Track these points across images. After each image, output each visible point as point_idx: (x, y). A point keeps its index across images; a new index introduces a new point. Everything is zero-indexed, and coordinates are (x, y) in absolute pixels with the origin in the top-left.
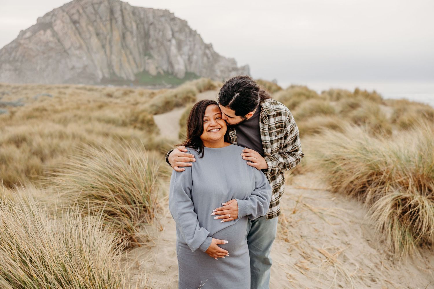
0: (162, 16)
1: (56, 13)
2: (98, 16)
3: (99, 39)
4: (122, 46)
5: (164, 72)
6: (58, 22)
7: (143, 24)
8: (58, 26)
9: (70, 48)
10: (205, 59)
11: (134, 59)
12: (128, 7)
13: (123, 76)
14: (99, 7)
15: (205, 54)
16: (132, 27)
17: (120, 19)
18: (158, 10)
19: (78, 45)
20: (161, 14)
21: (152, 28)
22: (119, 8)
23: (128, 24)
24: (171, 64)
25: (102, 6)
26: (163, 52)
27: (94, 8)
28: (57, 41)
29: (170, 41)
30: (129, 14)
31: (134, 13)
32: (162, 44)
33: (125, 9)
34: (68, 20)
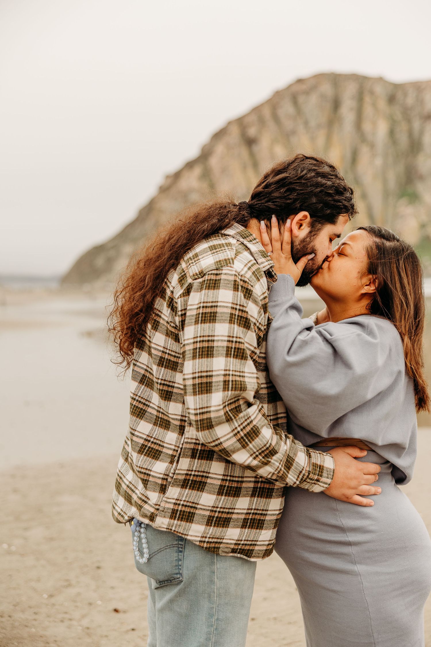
2: (300, 121)
7: (410, 120)
16: (376, 132)
17: (351, 119)
22: (354, 92)
27: (295, 105)
30: (376, 104)
31: (391, 99)
33: (372, 93)
34: (238, 140)
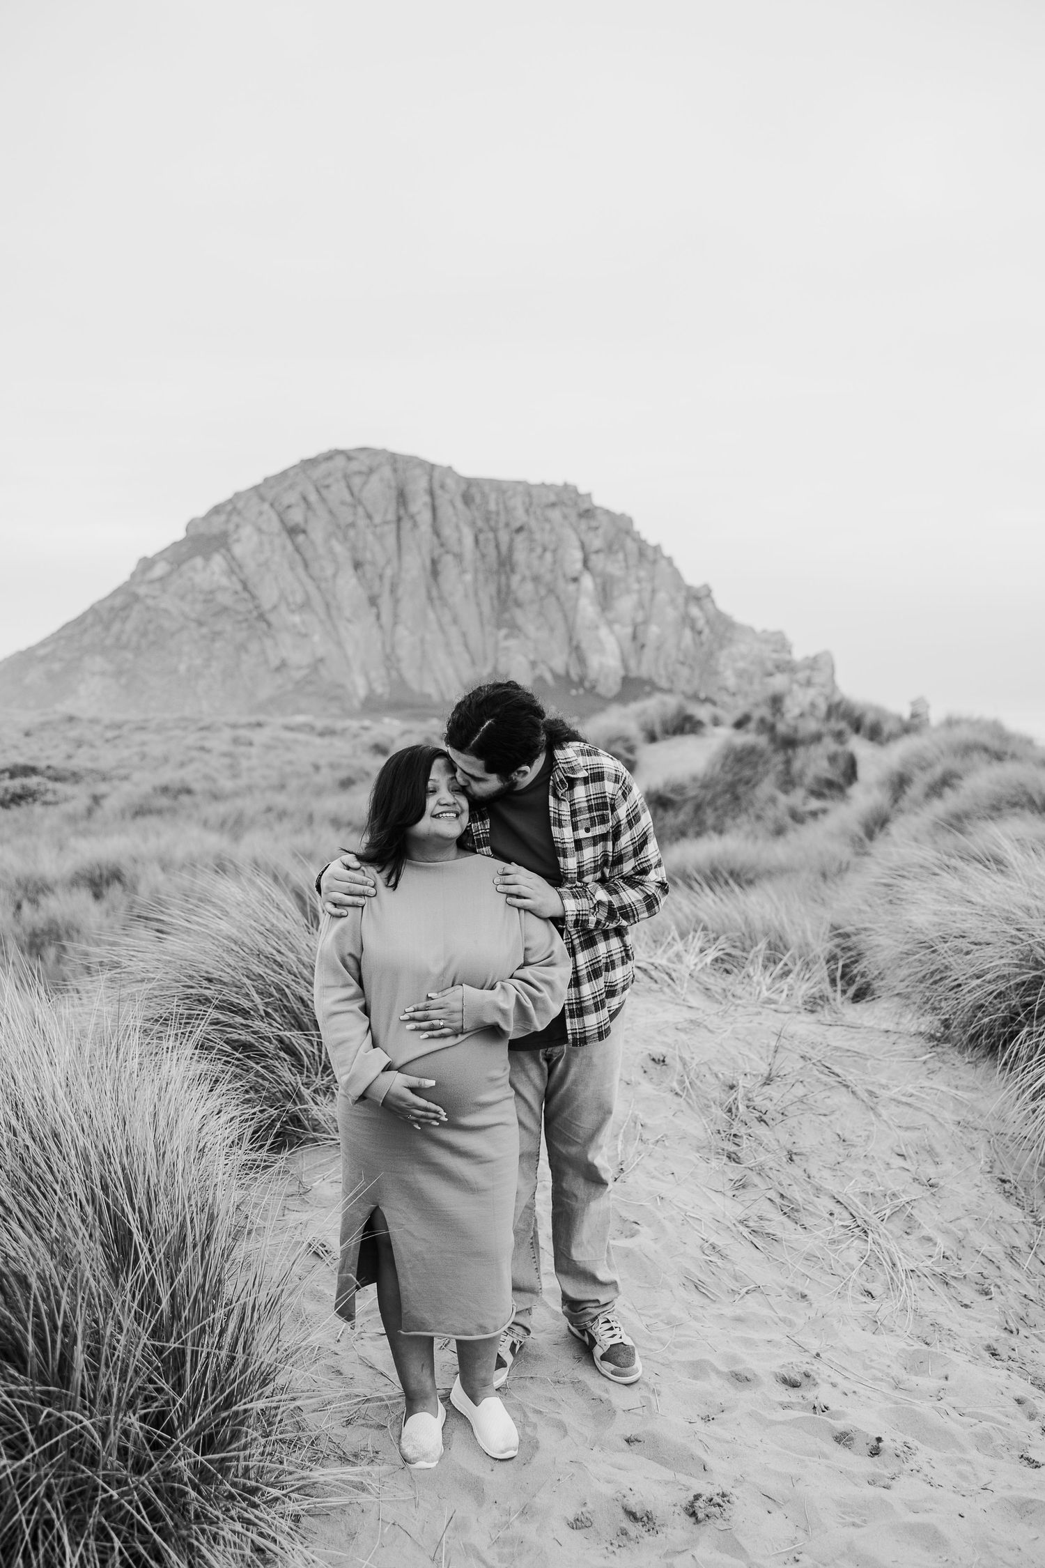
0: (553, 505)
1: (240, 505)
2: (360, 510)
3: (361, 579)
4: (430, 599)
5: (556, 676)
6: (247, 531)
7: (494, 530)
8: (245, 544)
9: (275, 607)
10: (688, 634)
11: (464, 635)
12: (450, 482)
13: (430, 689)
14: (365, 483)
15: (687, 621)
16: (460, 541)
17: (425, 517)
18: (543, 485)
19: (299, 598)
20: (552, 498)
21: (520, 541)
22: (423, 483)
23: (447, 531)
24: (577, 651)
25: (375, 478)
26: (556, 616)
27: (349, 488)
28: (239, 587)
29: (575, 580)
30: (452, 503)
31: (467, 499)
32: (551, 591)
33: (442, 487)
34: (276, 525)
